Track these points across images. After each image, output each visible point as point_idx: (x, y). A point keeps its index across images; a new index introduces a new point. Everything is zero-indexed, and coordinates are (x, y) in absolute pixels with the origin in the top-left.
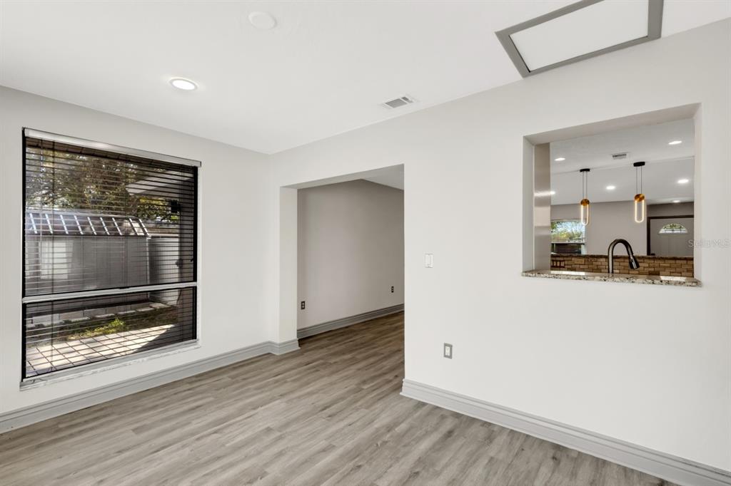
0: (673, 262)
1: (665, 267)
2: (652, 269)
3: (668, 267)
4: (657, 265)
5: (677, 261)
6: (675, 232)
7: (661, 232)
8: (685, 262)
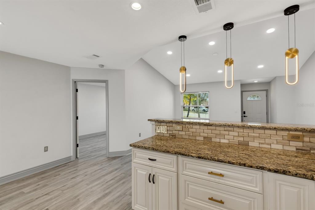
0: (262, 131)
1: (254, 137)
2: (241, 139)
3: (256, 137)
4: (246, 134)
5: (267, 131)
6: (255, 99)
7: (248, 99)
8: (274, 132)
